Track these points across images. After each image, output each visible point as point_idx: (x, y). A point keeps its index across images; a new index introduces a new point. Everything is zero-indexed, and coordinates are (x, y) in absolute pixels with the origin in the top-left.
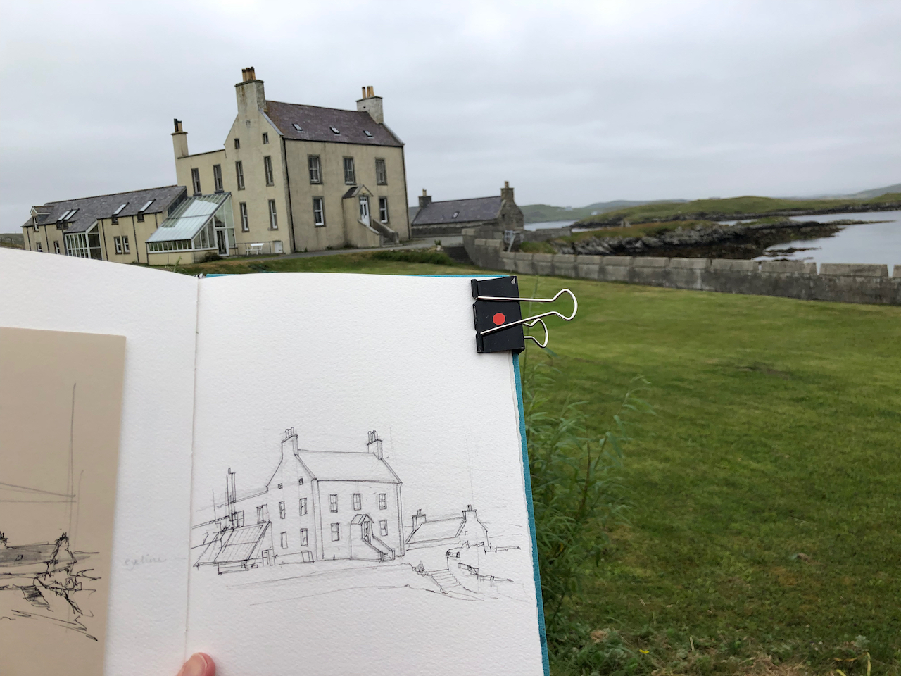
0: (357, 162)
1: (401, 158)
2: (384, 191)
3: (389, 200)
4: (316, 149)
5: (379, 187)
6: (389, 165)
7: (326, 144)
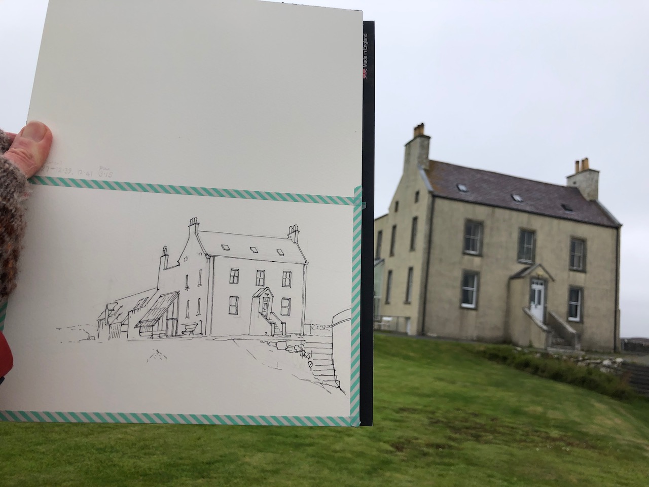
0: (540, 238)
1: (614, 242)
2: (579, 279)
3: (586, 293)
4: (480, 213)
5: (572, 273)
6: (593, 248)
7: (497, 210)
